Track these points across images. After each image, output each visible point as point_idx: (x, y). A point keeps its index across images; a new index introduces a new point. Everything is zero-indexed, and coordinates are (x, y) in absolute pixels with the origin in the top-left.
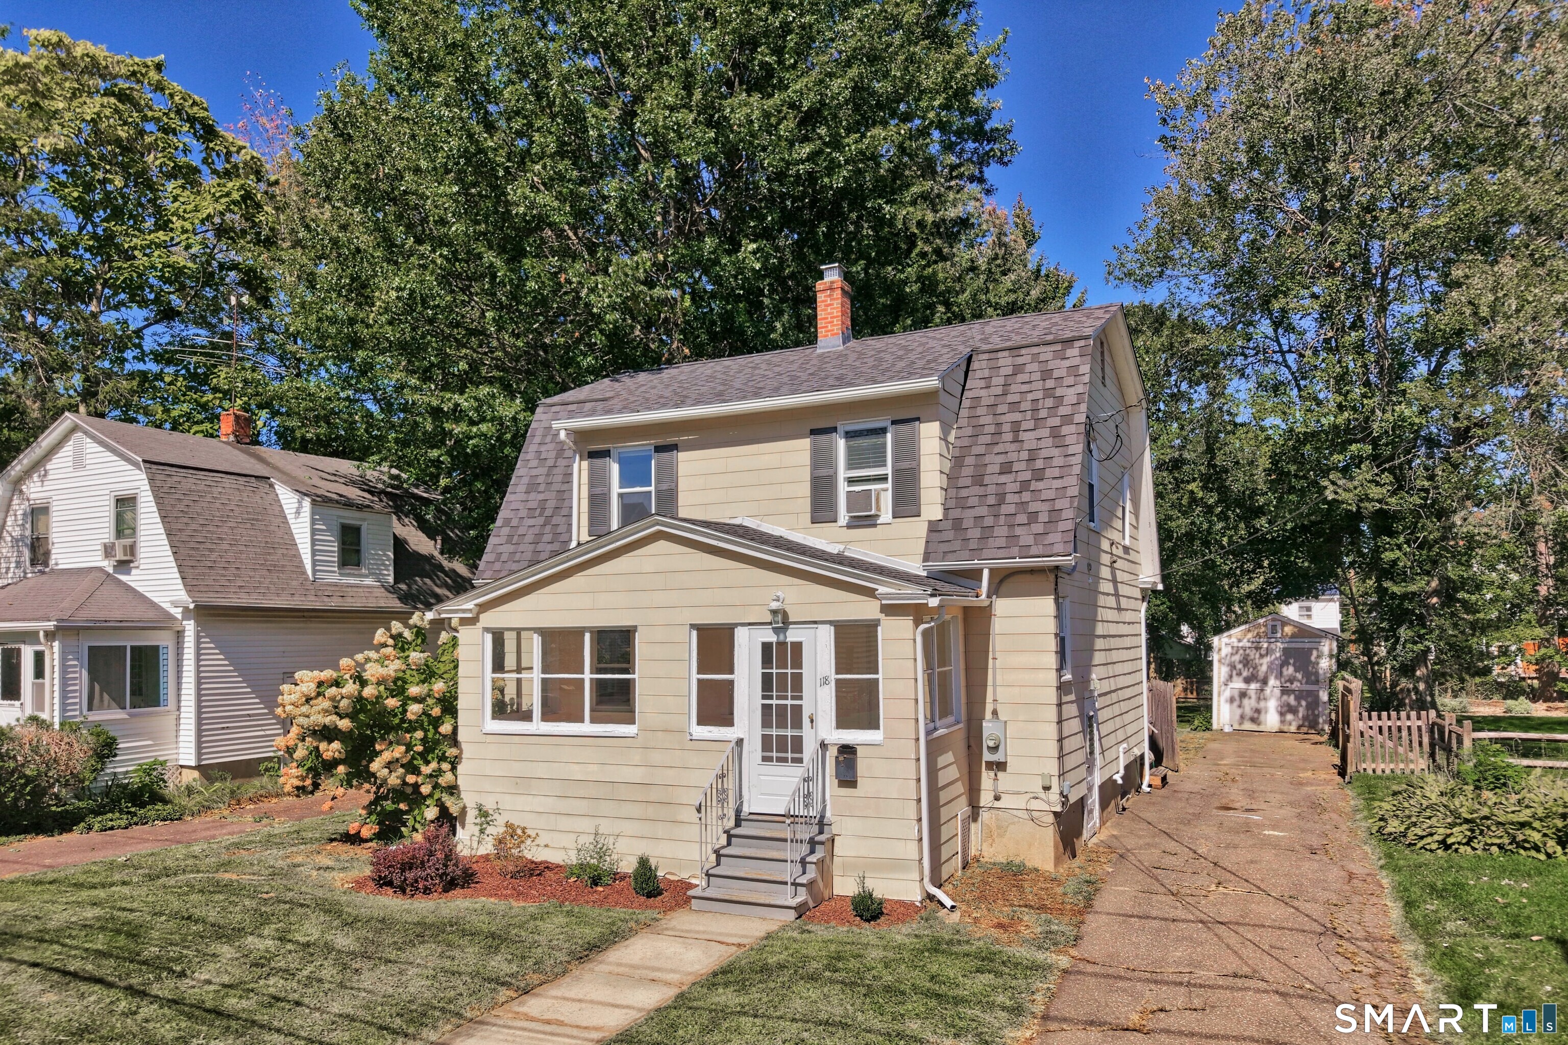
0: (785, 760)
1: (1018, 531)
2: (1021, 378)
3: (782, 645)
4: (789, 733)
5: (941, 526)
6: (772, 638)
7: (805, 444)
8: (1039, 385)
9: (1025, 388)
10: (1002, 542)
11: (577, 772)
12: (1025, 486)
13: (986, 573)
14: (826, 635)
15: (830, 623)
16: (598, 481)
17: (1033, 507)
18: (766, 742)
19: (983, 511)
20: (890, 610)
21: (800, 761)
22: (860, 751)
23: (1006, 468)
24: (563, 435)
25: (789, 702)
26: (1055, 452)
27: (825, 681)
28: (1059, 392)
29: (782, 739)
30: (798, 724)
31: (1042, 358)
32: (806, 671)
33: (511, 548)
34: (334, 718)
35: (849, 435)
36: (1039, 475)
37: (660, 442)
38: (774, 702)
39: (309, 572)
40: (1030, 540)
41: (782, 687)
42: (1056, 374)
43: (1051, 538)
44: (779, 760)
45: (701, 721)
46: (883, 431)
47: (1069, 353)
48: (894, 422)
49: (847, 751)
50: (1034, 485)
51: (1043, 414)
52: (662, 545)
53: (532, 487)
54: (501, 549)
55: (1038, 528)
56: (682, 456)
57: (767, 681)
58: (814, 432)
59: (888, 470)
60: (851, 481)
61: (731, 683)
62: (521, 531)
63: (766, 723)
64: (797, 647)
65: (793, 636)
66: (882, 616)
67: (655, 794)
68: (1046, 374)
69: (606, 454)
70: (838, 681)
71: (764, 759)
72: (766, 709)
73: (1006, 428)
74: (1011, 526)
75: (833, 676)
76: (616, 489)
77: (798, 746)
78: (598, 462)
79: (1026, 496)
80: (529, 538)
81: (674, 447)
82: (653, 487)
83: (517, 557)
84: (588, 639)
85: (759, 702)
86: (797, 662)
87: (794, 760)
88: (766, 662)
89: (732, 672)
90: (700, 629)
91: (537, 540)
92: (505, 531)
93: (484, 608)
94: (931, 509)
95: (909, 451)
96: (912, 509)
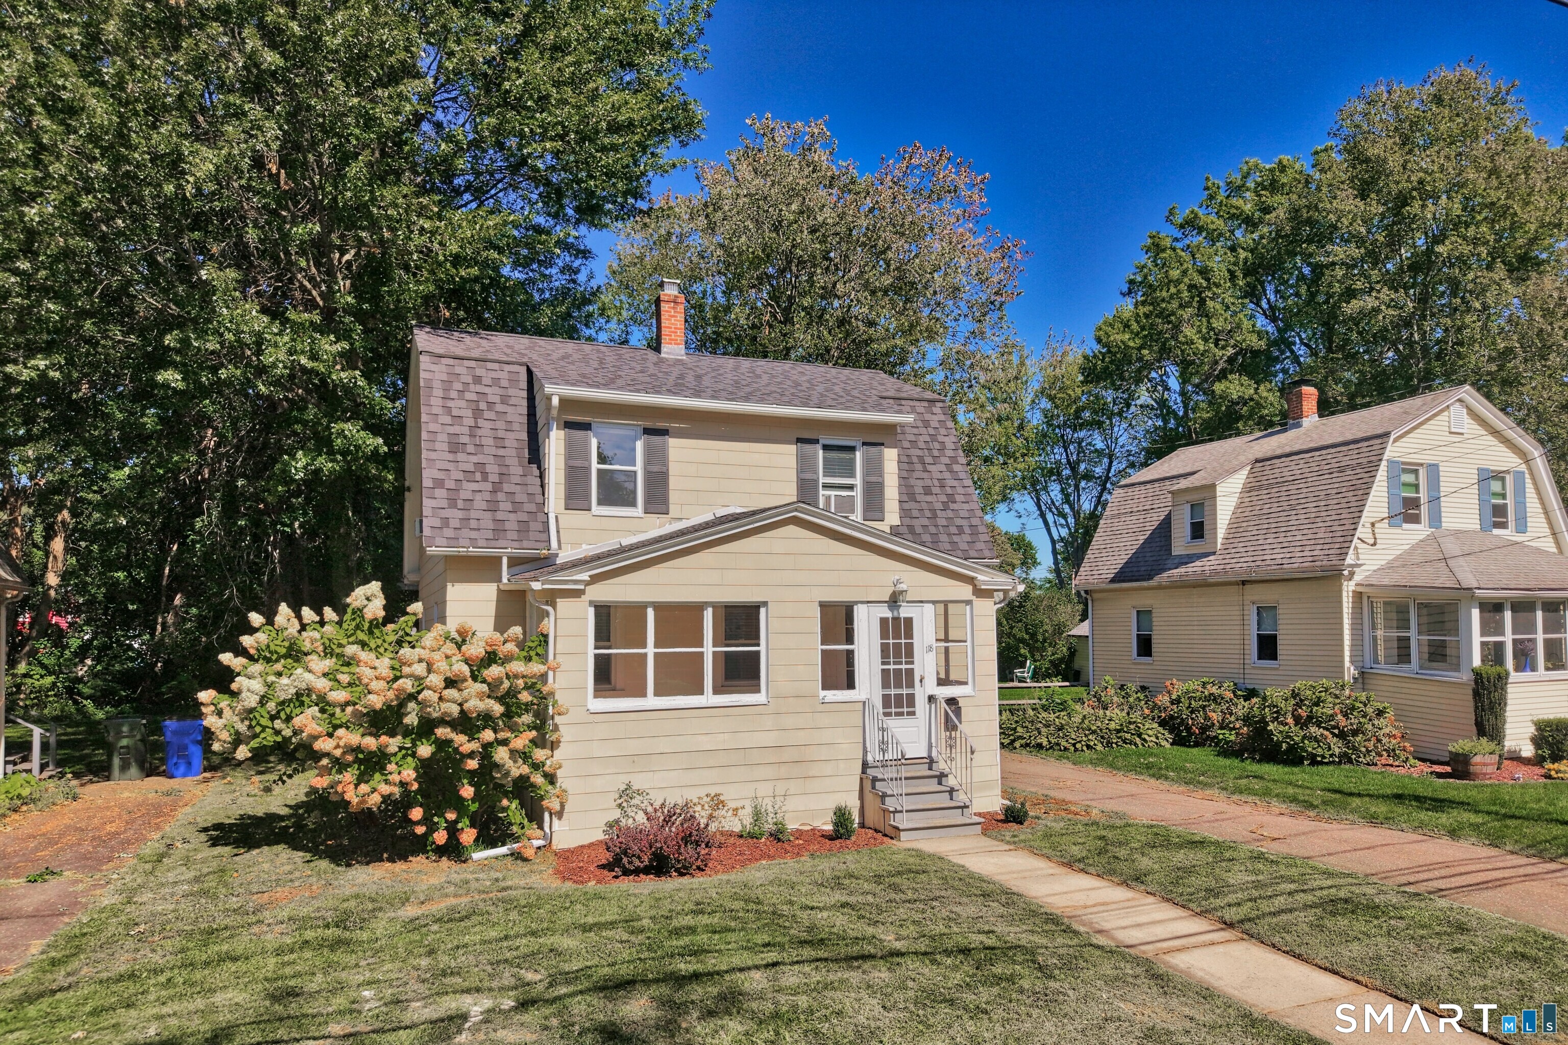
0: (901, 714)
1: (955, 539)
3: (896, 619)
4: (905, 691)
5: (901, 529)
6: (889, 615)
7: (792, 449)
10: (948, 546)
11: (706, 743)
12: (945, 506)
14: (931, 612)
15: (934, 602)
16: (574, 454)
17: (959, 522)
18: (886, 700)
19: (926, 522)
20: (980, 593)
21: (913, 713)
22: (963, 703)
23: (928, 491)
25: (904, 667)
26: (955, 483)
27: (930, 649)
28: (941, 438)
29: (899, 697)
30: (911, 685)
31: (918, 410)
32: (916, 641)
33: (460, 514)
35: (826, 448)
36: (951, 498)
37: (649, 424)
38: (892, 667)
40: (965, 546)
42: (932, 424)
43: (978, 546)
44: (897, 714)
45: (824, 688)
46: (852, 449)
48: (864, 444)
49: (953, 703)
50: (952, 506)
52: (792, 529)
54: (444, 514)
56: (673, 442)
57: (885, 649)
58: (799, 440)
59: (858, 481)
60: (828, 486)
61: (852, 652)
63: (885, 684)
64: (909, 621)
65: (905, 612)
66: (974, 598)
68: (926, 424)
69: (587, 427)
70: (937, 649)
71: (885, 714)
72: (885, 673)
75: (934, 645)
76: (595, 464)
77: (911, 702)
78: (579, 434)
80: (480, 503)
81: (664, 432)
82: (639, 468)
83: (473, 524)
84: (708, 614)
85: (878, 667)
86: (909, 634)
87: (909, 714)
88: (884, 634)
89: (852, 643)
90: (823, 606)
91: (492, 506)
92: (440, 493)
93: (595, 579)
94: (892, 517)
95: (874, 468)
96: (878, 515)
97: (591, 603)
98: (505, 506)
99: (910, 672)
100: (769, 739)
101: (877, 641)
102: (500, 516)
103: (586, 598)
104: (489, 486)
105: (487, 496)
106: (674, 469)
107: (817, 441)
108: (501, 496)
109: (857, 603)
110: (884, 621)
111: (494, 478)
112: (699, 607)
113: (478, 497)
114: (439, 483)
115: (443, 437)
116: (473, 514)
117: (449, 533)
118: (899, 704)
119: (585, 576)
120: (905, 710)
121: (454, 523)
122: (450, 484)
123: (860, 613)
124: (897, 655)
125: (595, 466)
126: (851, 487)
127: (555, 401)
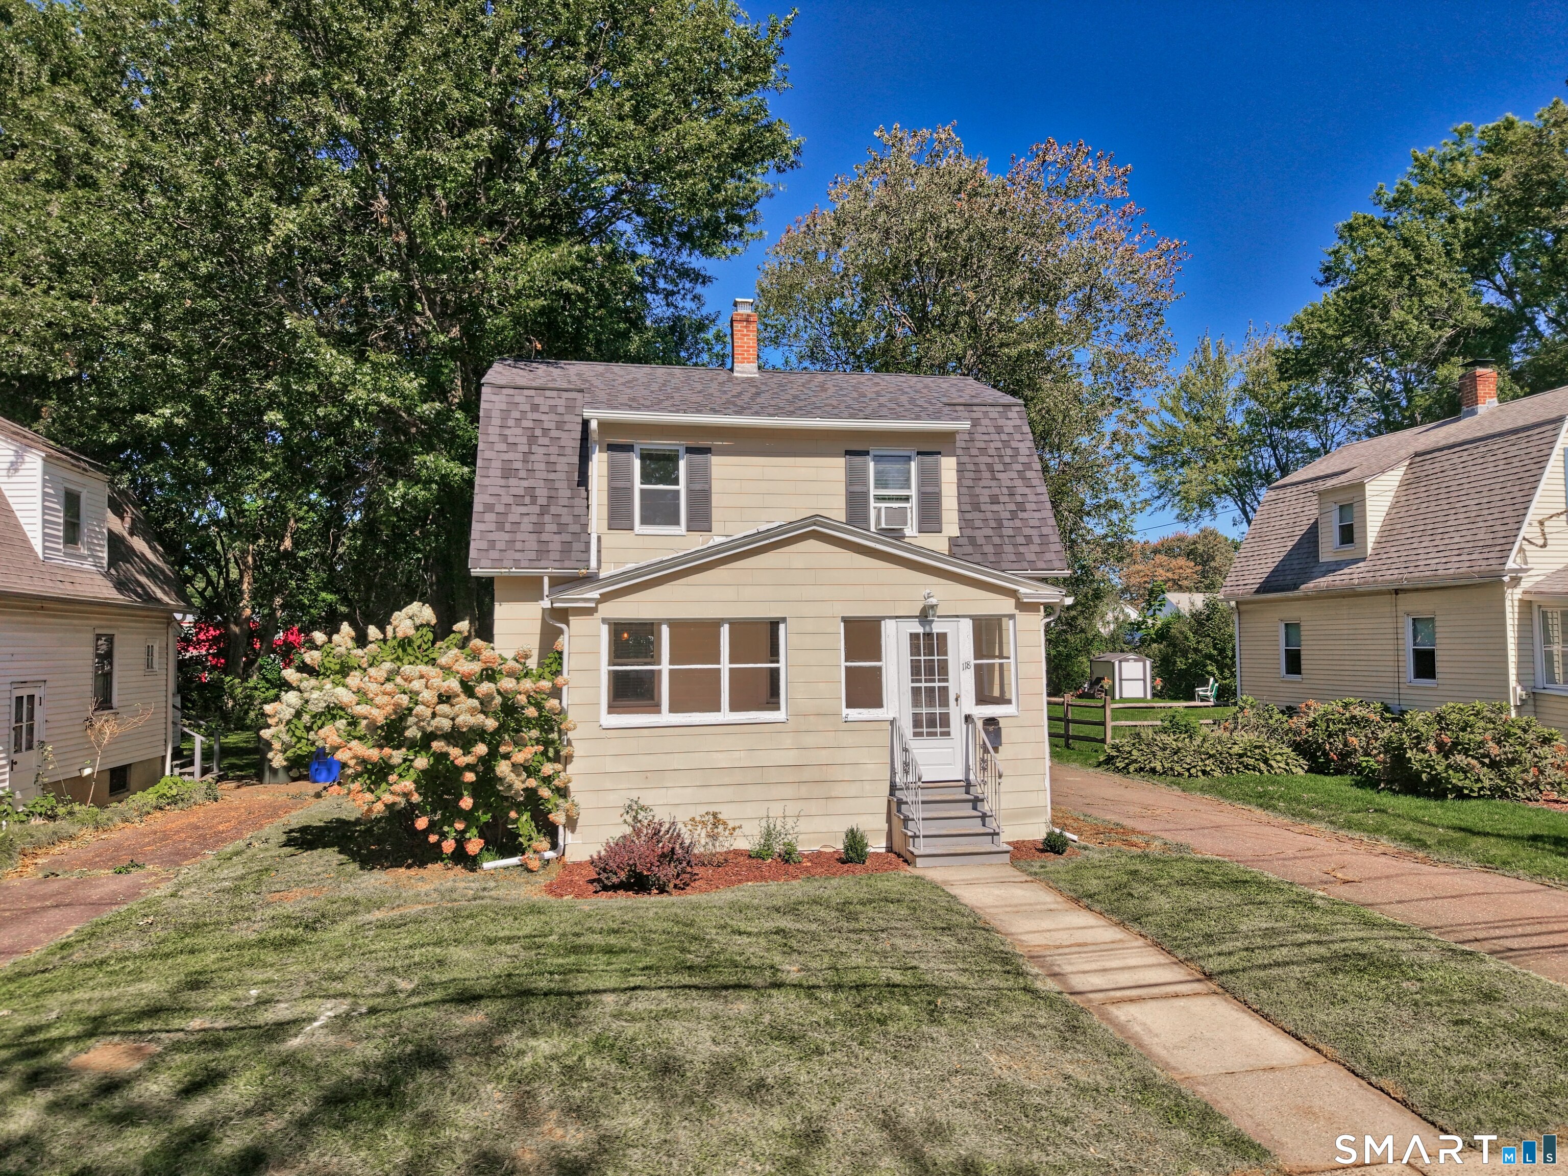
0: (935, 734)
1: (1022, 549)
2: (980, 429)
4: (938, 711)
5: (961, 541)
6: (920, 630)
7: (841, 462)
8: (996, 437)
9: (986, 438)
10: (1013, 557)
12: (1014, 516)
14: (966, 628)
15: (969, 617)
16: (617, 475)
17: (1027, 531)
18: (917, 719)
19: (989, 532)
20: (1023, 606)
21: (948, 734)
22: (1002, 723)
23: (994, 500)
25: (937, 685)
26: (1027, 491)
27: (967, 665)
28: (1014, 444)
29: (931, 716)
30: (945, 703)
31: (992, 415)
32: (951, 658)
33: (507, 537)
35: (878, 459)
36: (1021, 507)
37: (692, 443)
38: (923, 685)
39: (39, 549)
40: (1033, 557)
42: (1006, 430)
43: (1048, 556)
44: (929, 734)
45: (850, 704)
46: (909, 459)
47: (1010, 415)
48: (919, 453)
49: (991, 722)
50: (1021, 515)
51: (1007, 460)
52: (817, 545)
53: (508, 472)
54: (492, 536)
55: (1035, 548)
56: (715, 460)
57: (915, 666)
58: (848, 453)
59: (913, 492)
60: (880, 498)
61: (879, 669)
62: (512, 518)
63: (916, 703)
64: (943, 637)
65: (938, 627)
66: (1017, 612)
68: (999, 430)
69: (629, 448)
70: (976, 666)
71: (916, 734)
72: (916, 692)
73: (983, 467)
74: (1015, 545)
75: (973, 662)
77: (945, 720)
78: (619, 455)
79: (1018, 523)
80: (526, 525)
81: (706, 451)
82: (682, 487)
83: (518, 546)
84: (725, 630)
85: (908, 685)
86: (943, 650)
87: (942, 734)
88: (915, 650)
89: (880, 660)
90: (846, 621)
91: (538, 528)
92: (490, 517)
93: (605, 598)
94: (951, 526)
95: (930, 479)
96: (934, 526)
97: (604, 621)
98: (551, 527)
99: (944, 691)
100: (790, 757)
101: (906, 658)
102: (545, 537)
103: (599, 615)
104: (537, 509)
105: (534, 519)
106: (716, 486)
107: (867, 453)
108: (547, 518)
109: (884, 618)
110: (914, 637)
111: (542, 501)
112: (716, 624)
113: (526, 519)
114: (489, 508)
115: (497, 464)
116: (519, 537)
117: (494, 554)
118: (932, 723)
119: (596, 595)
120: (938, 730)
121: (500, 545)
122: (500, 508)
123: (889, 629)
124: (930, 671)
125: (638, 485)
126: (907, 499)
127: (594, 425)
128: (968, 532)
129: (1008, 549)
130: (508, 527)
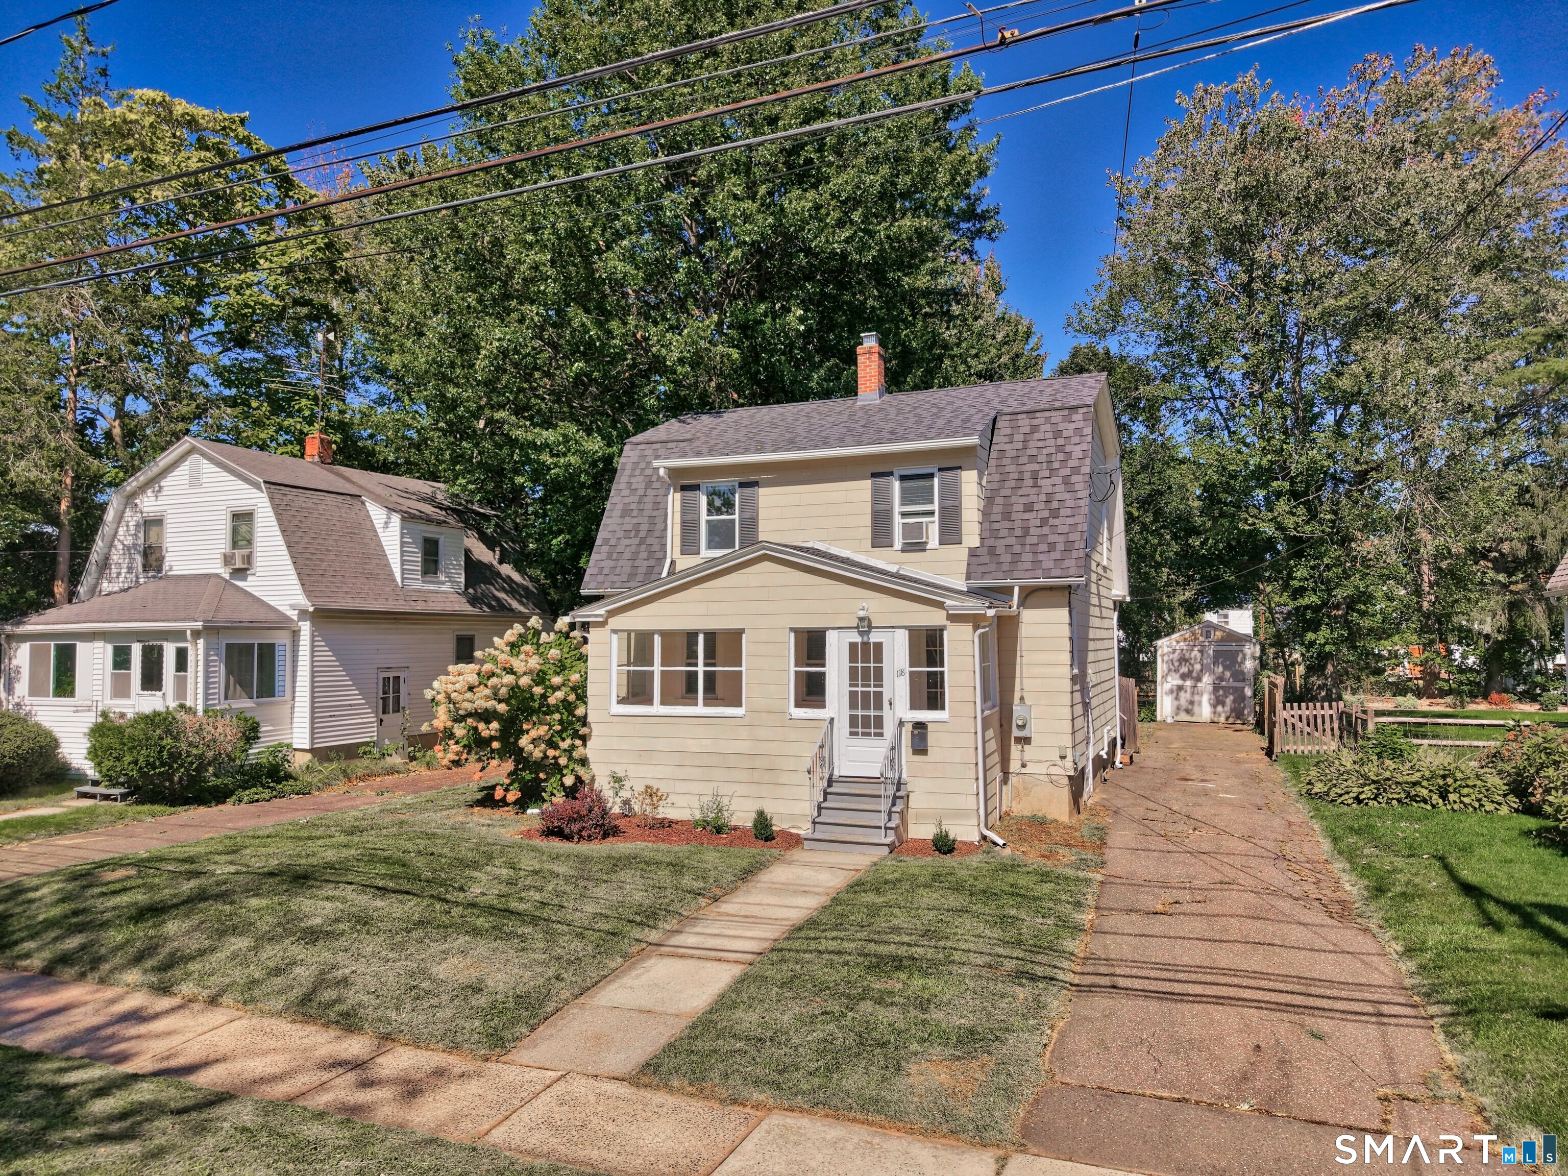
0: (869, 734)
1: (1041, 557)
2: (1037, 436)
3: (865, 644)
4: (872, 713)
5: (979, 552)
6: (858, 639)
7: (868, 483)
8: (1052, 442)
9: (1041, 444)
10: (1029, 566)
11: (693, 746)
12: (1044, 522)
13: (1016, 589)
14: (902, 637)
15: (905, 627)
16: (688, 510)
17: (1052, 539)
18: (853, 721)
19: (1012, 541)
20: (954, 618)
21: (881, 735)
22: (930, 727)
23: (1029, 508)
24: (662, 472)
25: (872, 689)
26: (1067, 496)
27: (901, 673)
28: (1068, 448)
29: (866, 718)
30: (879, 706)
31: (1053, 420)
32: (886, 665)
33: (612, 563)
34: (494, 702)
35: (903, 478)
36: (1055, 513)
37: (744, 479)
38: (860, 689)
39: (399, 579)
40: (1050, 564)
41: (866, 677)
42: (1065, 434)
43: (1067, 563)
44: (864, 734)
45: (798, 705)
46: (931, 476)
47: (1075, 417)
48: (940, 470)
49: (920, 726)
50: (1052, 522)
51: (1056, 465)
52: (766, 565)
53: (626, 513)
54: (602, 564)
55: (1056, 555)
56: (762, 491)
57: (853, 672)
58: (874, 475)
59: (936, 507)
60: (904, 515)
61: (823, 674)
62: (619, 549)
63: (853, 705)
64: (879, 646)
65: (874, 637)
66: (948, 623)
67: (758, 763)
68: (1057, 434)
69: (696, 488)
70: (911, 673)
71: (852, 734)
72: (853, 695)
73: (1027, 475)
74: (1035, 553)
75: (908, 669)
76: (704, 517)
77: (879, 722)
78: (689, 494)
79: (1046, 530)
80: (627, 555)
81: (755, 484)
82: (736, 517)
83: (618, 571)
84: (701, 640)
85: (847, 689)
86: (879, 658)
87: (876, 735)
88: (853, 658)
89: (824, 665)
90: (796, 631)
91: (634, 557)
92: (605, 549)
95: (951, 492)
96: (955, 538)
97: (612, 631)
98: (644, 555)
99: (879, 696)
100: (746, 747)
101: (846, 665)
102: (637, 563)
103: (609, 627)
104: (637, 541)
105: (633, 549)
106: (762, 514)
107: (892, 474)
108: (643, 547)
109: (828, 629)
110: (853, 646)
111: (642, 534)
112: (695, 634)
113: (628, 550)
114: (606, 541)
115: (620, 507)
116: (620, 564)
117: (600, 578)
118: (866, 724)
120: (872, 730)
121: (606, 571)
122: (613, 542)
123: (832, 638)
128: (990, 542)
129: (1027, 557)
130: (615, 556)
